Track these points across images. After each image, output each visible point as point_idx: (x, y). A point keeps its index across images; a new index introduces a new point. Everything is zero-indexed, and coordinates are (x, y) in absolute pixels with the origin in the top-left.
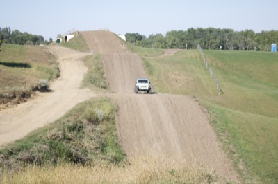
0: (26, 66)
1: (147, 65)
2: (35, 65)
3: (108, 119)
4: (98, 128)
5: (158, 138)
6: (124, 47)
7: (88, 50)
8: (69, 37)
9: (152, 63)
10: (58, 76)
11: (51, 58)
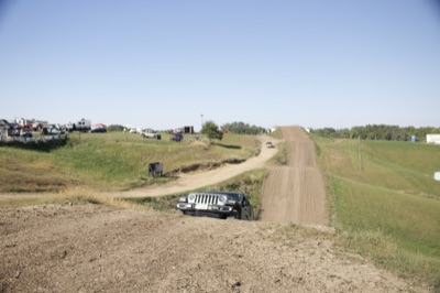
0: (238, 148)
1: (318, 149)
2: (244, 147)
3: (258, 182)
4: (249, 187)
5: (287, 196)
6: (307, 137)
7: (282, 138)
8: (273, 130)
9: (322, 148)
10: (257, 155)
11: (258, 143)
